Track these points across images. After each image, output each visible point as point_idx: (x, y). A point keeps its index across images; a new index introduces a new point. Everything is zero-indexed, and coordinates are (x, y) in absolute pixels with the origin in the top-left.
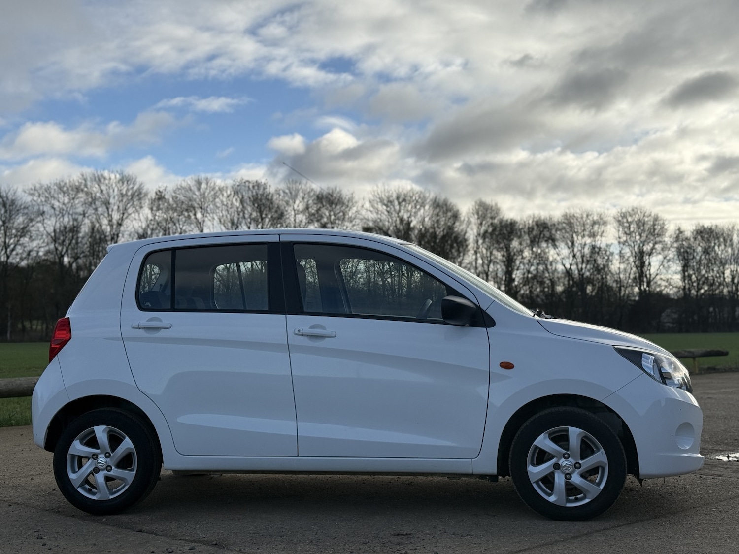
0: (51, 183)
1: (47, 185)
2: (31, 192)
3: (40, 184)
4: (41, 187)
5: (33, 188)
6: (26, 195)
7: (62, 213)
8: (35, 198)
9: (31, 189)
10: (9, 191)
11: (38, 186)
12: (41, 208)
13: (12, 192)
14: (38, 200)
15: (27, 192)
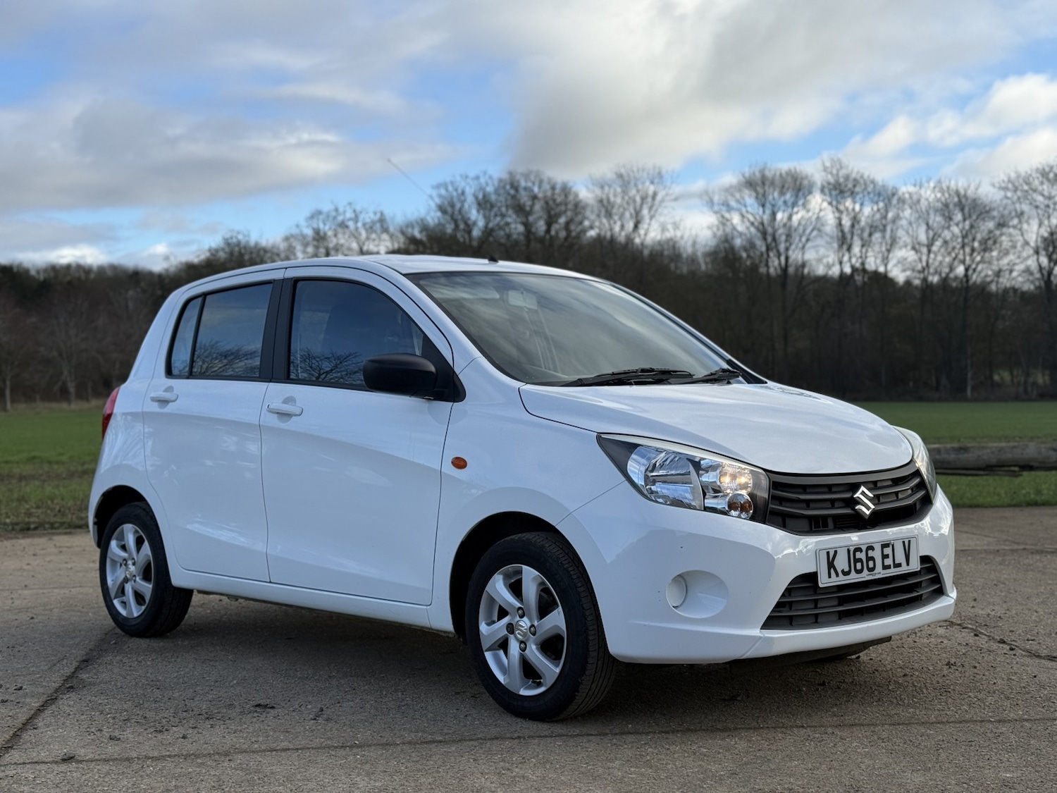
0: (1031, 170)
1: (1026, 173)
2: (1003, 185)
3: (1016, 172)
4: (1018, 176)
5: (1006, 179)
6: (996, 190)
7: (1048, 212)
8: (1009, 194)
9: (1004, 181)
10: (969, 186)
11: (1013, 175)
12: (1018, 206)
13: (972, 187)
14: (1013, 196)
15: (997, 185)
